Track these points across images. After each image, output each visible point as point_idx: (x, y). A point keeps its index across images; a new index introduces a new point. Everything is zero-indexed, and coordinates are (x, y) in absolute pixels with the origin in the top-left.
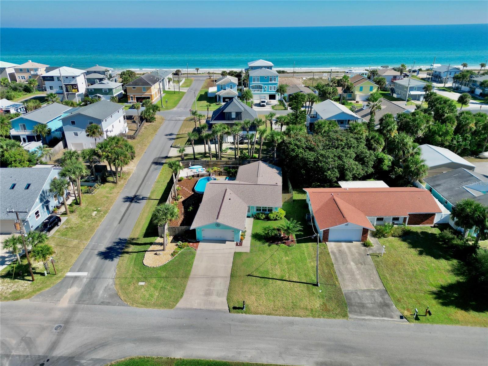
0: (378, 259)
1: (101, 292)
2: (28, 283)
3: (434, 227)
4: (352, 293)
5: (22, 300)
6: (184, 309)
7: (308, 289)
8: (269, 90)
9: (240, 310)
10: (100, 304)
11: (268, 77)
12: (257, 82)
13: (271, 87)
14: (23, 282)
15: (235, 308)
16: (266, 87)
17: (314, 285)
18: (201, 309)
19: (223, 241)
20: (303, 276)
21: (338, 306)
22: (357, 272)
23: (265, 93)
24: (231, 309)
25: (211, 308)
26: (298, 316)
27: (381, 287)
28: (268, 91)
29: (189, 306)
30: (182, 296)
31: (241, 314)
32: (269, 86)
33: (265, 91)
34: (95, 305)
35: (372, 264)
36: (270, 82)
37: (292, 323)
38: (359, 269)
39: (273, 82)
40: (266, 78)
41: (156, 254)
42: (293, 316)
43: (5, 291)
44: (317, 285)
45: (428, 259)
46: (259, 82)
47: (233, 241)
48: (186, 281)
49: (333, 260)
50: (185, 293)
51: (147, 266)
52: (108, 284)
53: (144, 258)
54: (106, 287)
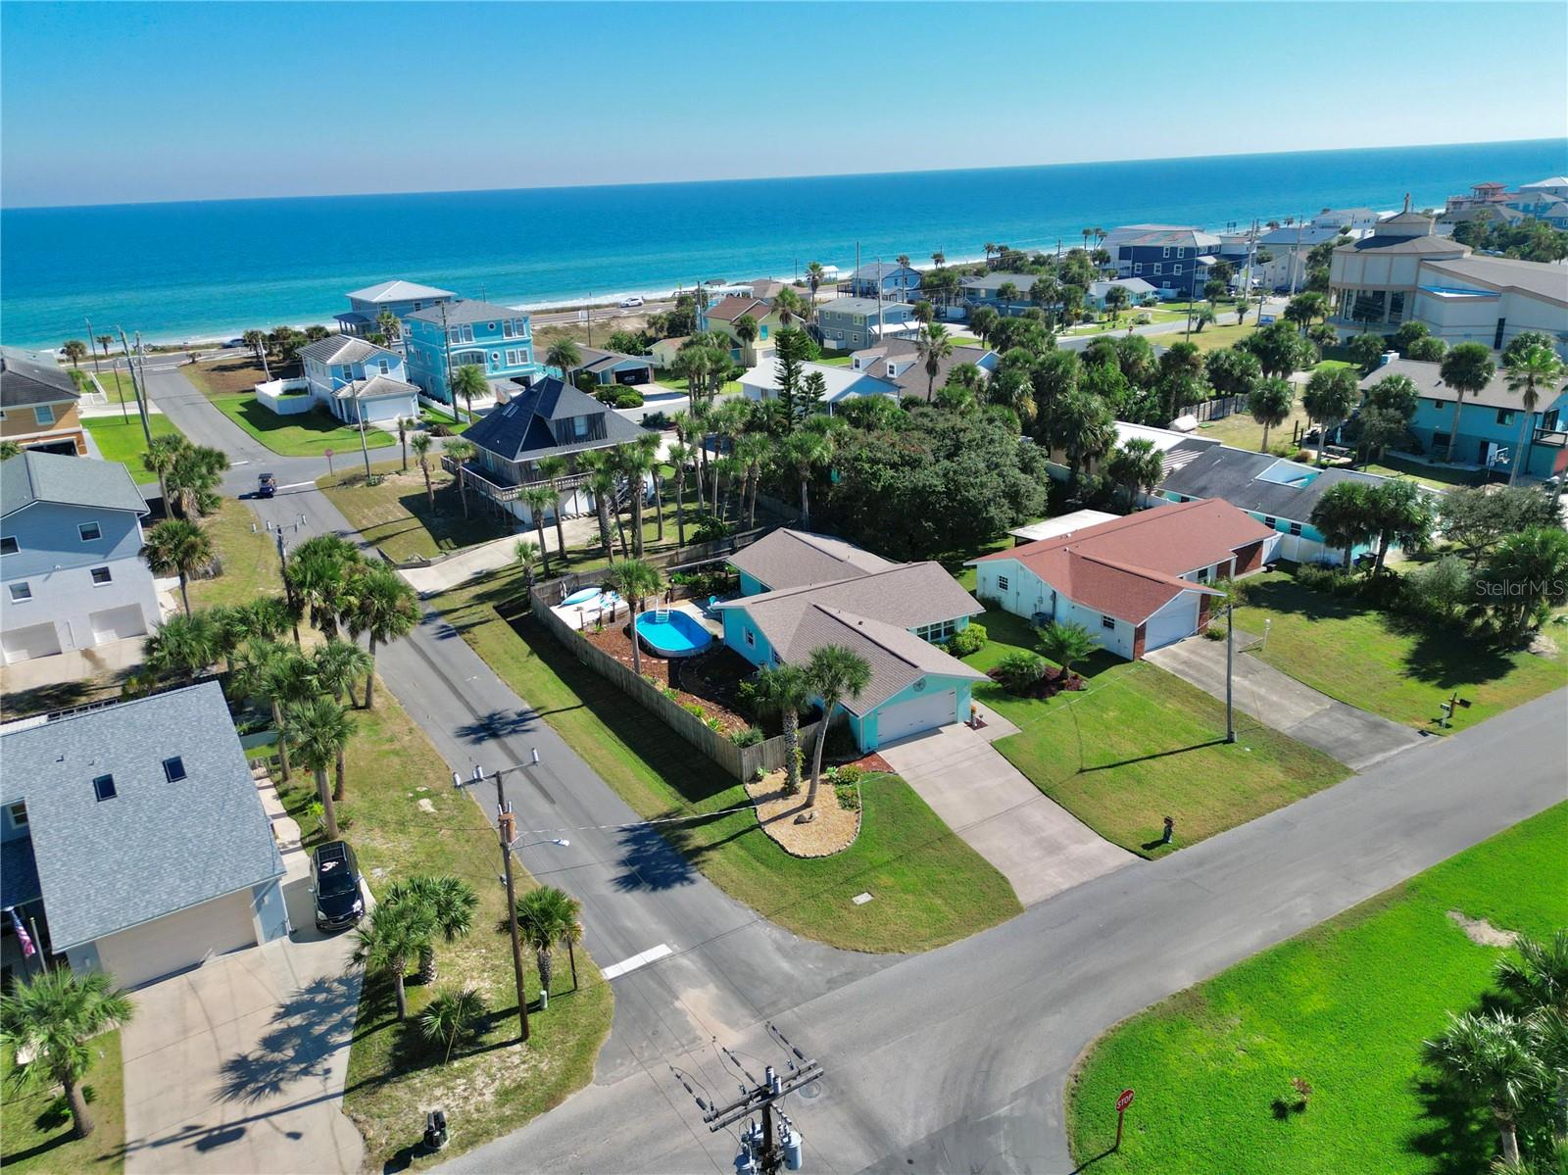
0: (1266, 653)
1: (785, 965)
2: (515, 1054)
3: (1270, 570)
4: (1300, 729)
5: (570, 1098)
6: (1047, 900)
7: (1223, 754)
8: (508, 365)
9: (1164, 847)
10: (830, 989)
11: (499, 323)
12: (464, 342)
13: (512, 354)
14: (492, 1057)
15: (1145, 847)
16: (496, 356)
17: (1225, 742)
18: (1084, 884)
19: (933, 731)
20: (1184, 735)
21: (1313, 761)
22: (1262, 691)
23: (495, 373)
24: (1145, 852)
25: (1101, 870)
26: (1279, 807)
27: (1328, 703)
28: (506, 368)
29: (1050, 891)
30: (1003, 878)
31: (1175, 853)
32: (508, 350)
33: (495, 368)
34: (819, 995)
35: (1267, 667)
36: (507, 339)
37: (1287, 824)
38: (1260, 685)
39: (516, 337)
40: (492, 327)
41: (797, 822)
42: (1271, 810)
43: (470, 1107)
44: (1230, 740)
45: (1331, 625)
46: (474, 342)
47: (954, 722)
48: (964, 847)
49: (1196, 685)
50: (1000, 870)
51: (816, 857)
52: (774, 941)
53: (777, 842)
54: (779, 948)
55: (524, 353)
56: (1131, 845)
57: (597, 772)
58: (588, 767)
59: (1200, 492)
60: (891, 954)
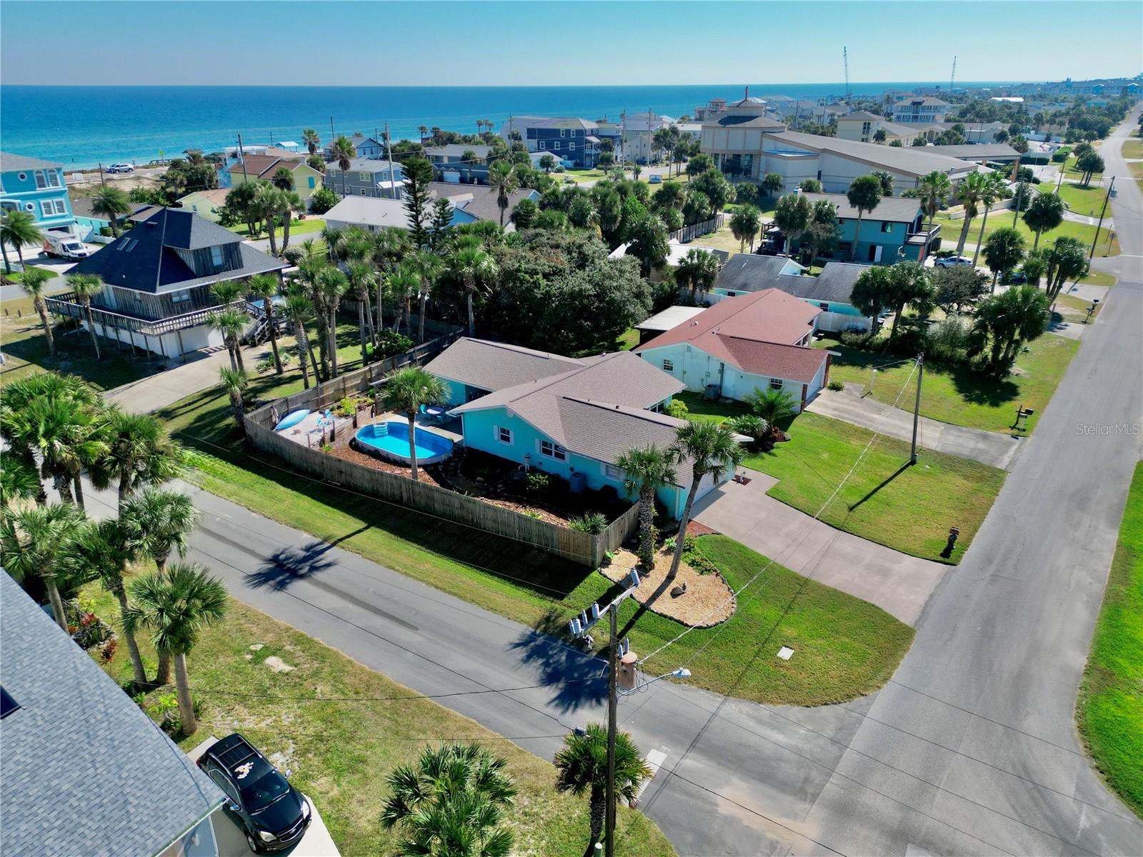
0: (877, 396)
1: (781, 738)
6: (921, 617)
8: (45, 215)
10: (842, 750)
11: (30, 173)
13: (47, 205)
16: (30, 207)
17: (911, 464)
18: (931, 596)
20: (883, 464)
21: (974, 468)
25: (931, 582)
26: (990, 506)
27: (941, 426)
28: (43, 219)
29: (915, 608)
30: (872, 605)
32: (42, 201)
34: (839, 759)
36: (39, 190)
39: (51, 188)
40: (22, 177)
42: (988, 509)
44: (913, 462)
46: (5, 193)
48: (821, 587)
49: (856, 425)
50: (865, 600)
51: (716, 624)
52: (749, 716)
53: (671, 618)
54: (760, 721)
55: (60, 204)
56: (931, 555)
57: (437, 587)
58: (424, 584)
59: (744, 287)
60: (856, 700)
